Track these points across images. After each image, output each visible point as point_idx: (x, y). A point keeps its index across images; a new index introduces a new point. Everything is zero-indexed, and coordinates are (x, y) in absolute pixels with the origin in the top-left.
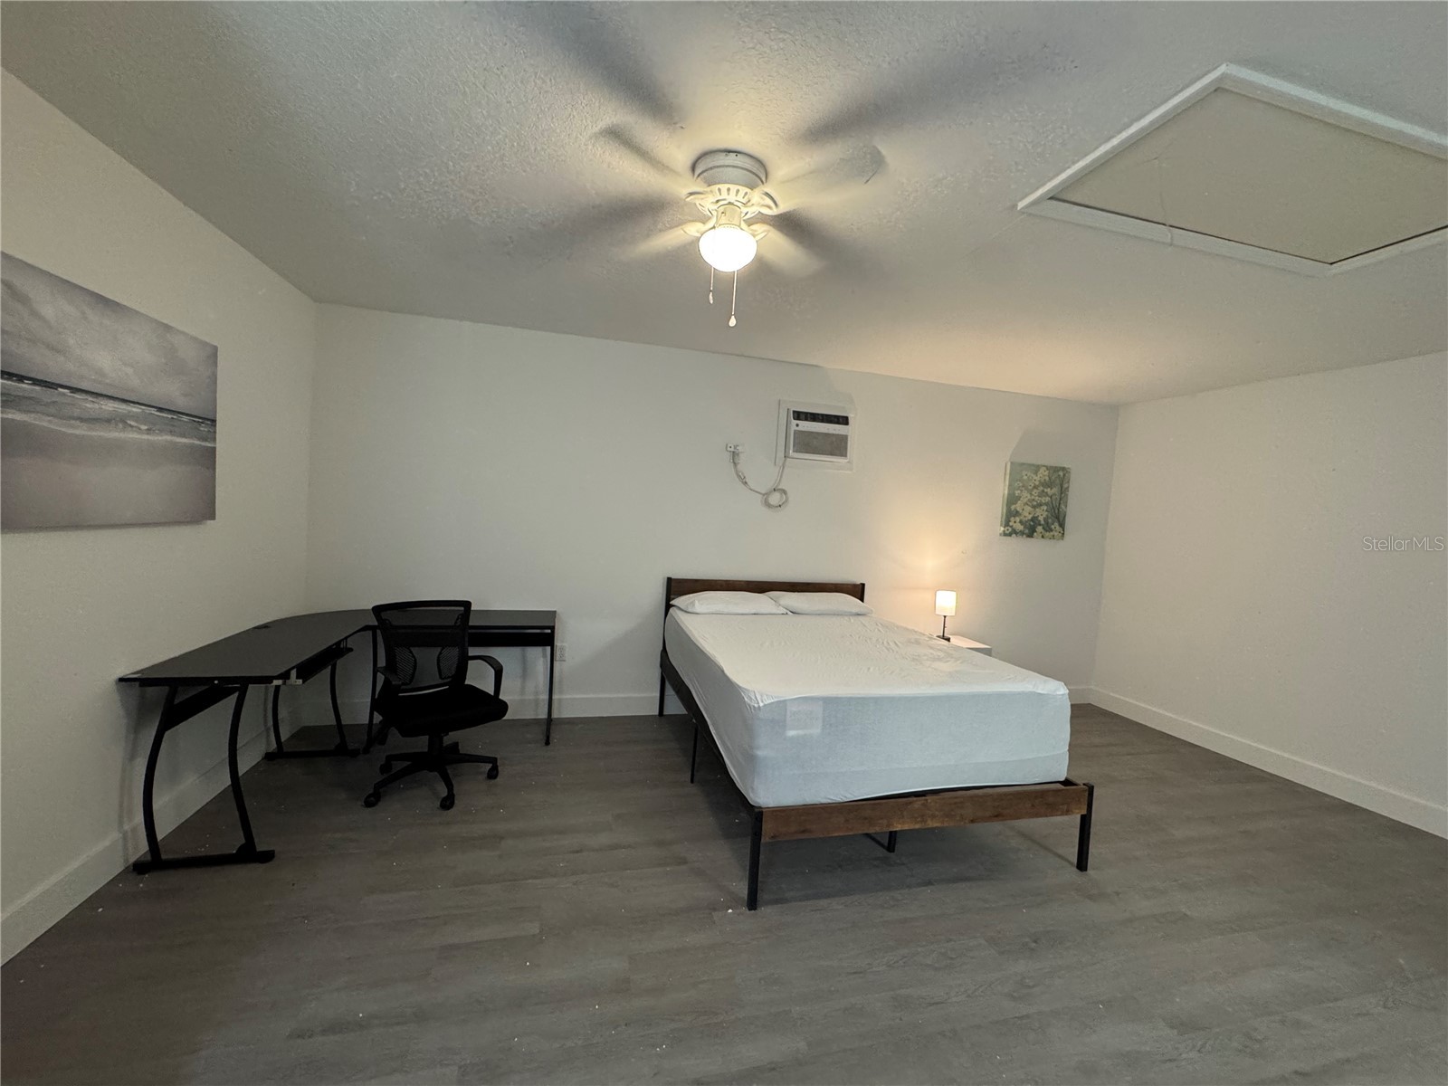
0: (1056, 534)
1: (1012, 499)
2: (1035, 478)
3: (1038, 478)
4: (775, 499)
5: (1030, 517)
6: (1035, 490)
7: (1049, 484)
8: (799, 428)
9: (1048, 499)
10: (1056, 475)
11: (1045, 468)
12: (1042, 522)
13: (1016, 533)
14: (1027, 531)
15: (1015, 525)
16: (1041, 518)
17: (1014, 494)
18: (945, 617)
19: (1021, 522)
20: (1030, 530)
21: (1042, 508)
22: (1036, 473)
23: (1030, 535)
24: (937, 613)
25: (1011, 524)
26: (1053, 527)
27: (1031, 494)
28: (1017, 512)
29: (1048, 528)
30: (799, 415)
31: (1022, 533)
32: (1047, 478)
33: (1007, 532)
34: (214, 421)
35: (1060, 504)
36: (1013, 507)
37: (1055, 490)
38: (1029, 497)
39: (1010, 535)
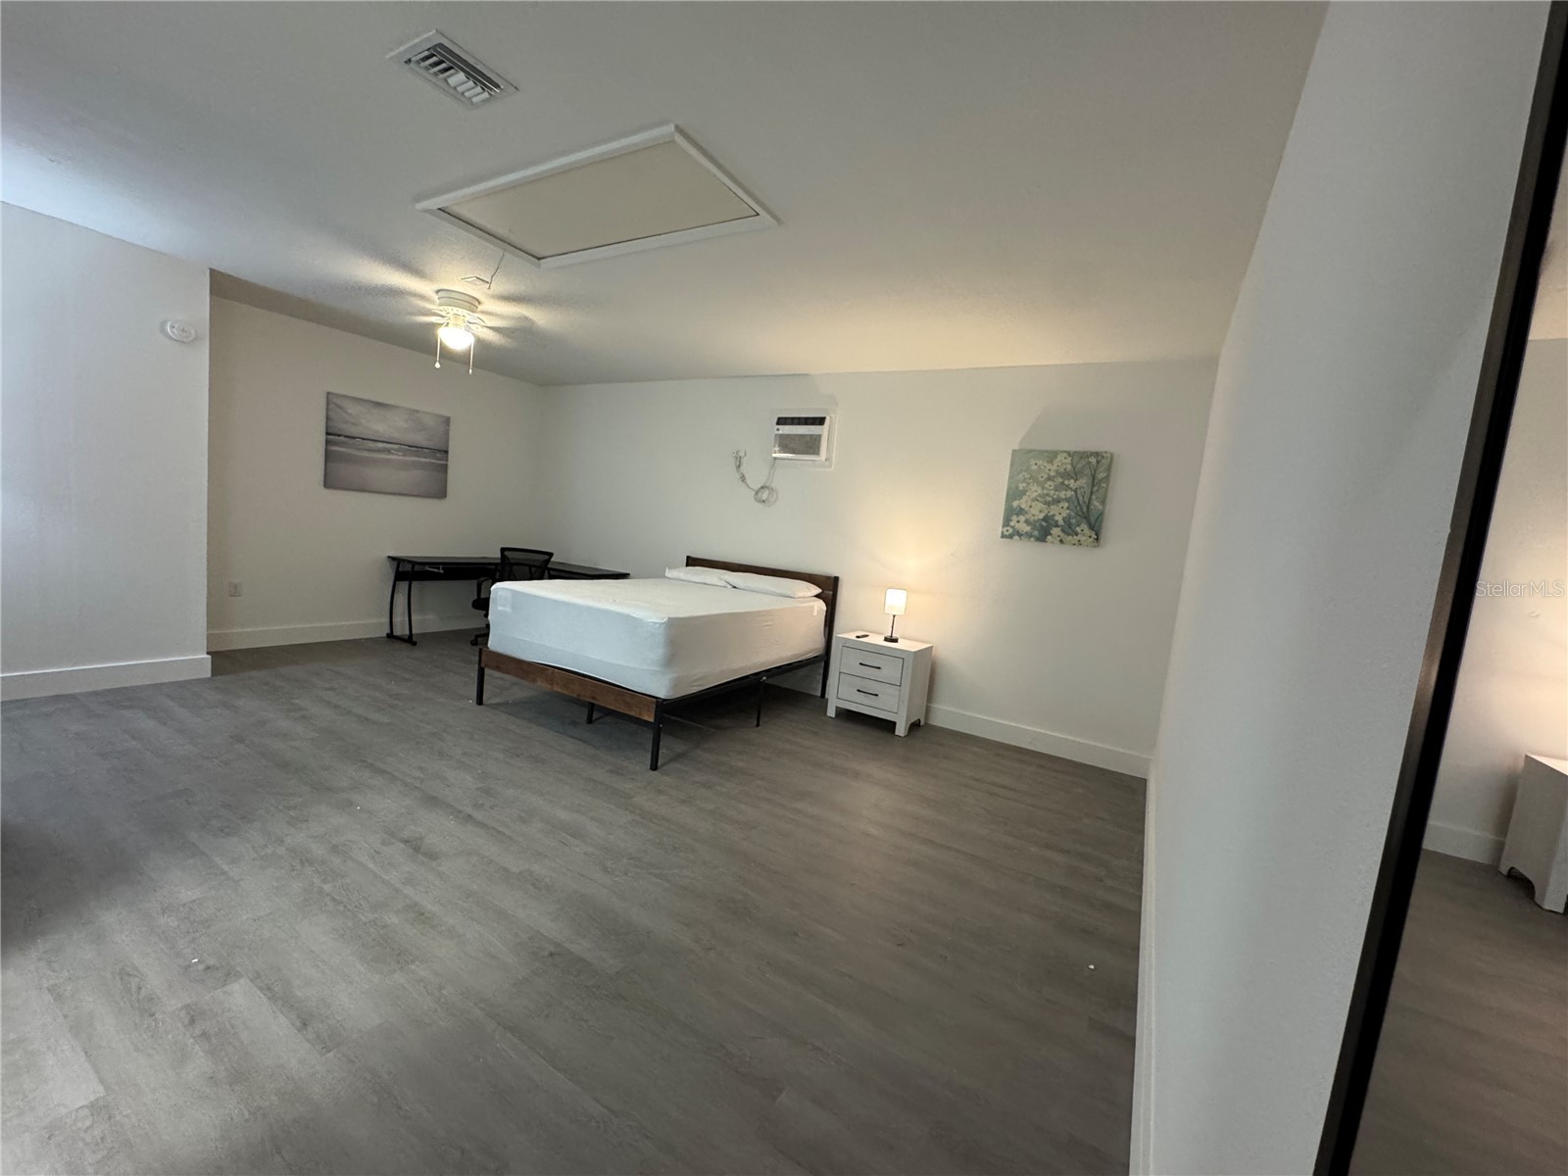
0: (1083, 539)
1: (1014, 494)
2: (1049, 466)
3: (1055, 468)
4: (765, 495)
5: (1041, 516)
6: (1049, 483)
7: (1075, 474)
8: (780, 432)
9: (1070, 494)
10: (1083, 462)
11: (1065, 455)
12: (1061, 522)
13: (1020, 535)
14: (1036, 533)
15: (1017, 526)
16: (1059, 518)
17: (1017, 487)
19: (1027, 522)
20: (1042, 531)
21: (1061, 505)
22: (1051, 462)
23: (1042, 539)
25: (1012, 524)
26: (1078, 529)
27: (1043, 488)
28: (1021, 509)
29: (1069, 529)
30: (781, 421)
31: (1029, 535)
32: (1069, 467)
33: (1008, 533)
34: (446, 452)
35: (1090, 499)
36: (1015, 504)
37: (1083, 482)
38: (1040, 491)
39: (1011, 537)
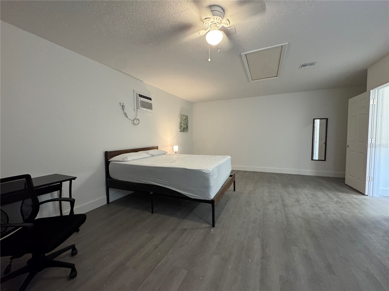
0: (187, 131)
8: (141, 100)
10: (186, 117)
12: (185, 128)
18: (176, 152)
23: (184, 131)
24: (174, 151)
25: (181, 129)
31: (183, 131)
35: (187, 124)
36: (181, 125)
37: (186, 121)
38: (183, 122)
